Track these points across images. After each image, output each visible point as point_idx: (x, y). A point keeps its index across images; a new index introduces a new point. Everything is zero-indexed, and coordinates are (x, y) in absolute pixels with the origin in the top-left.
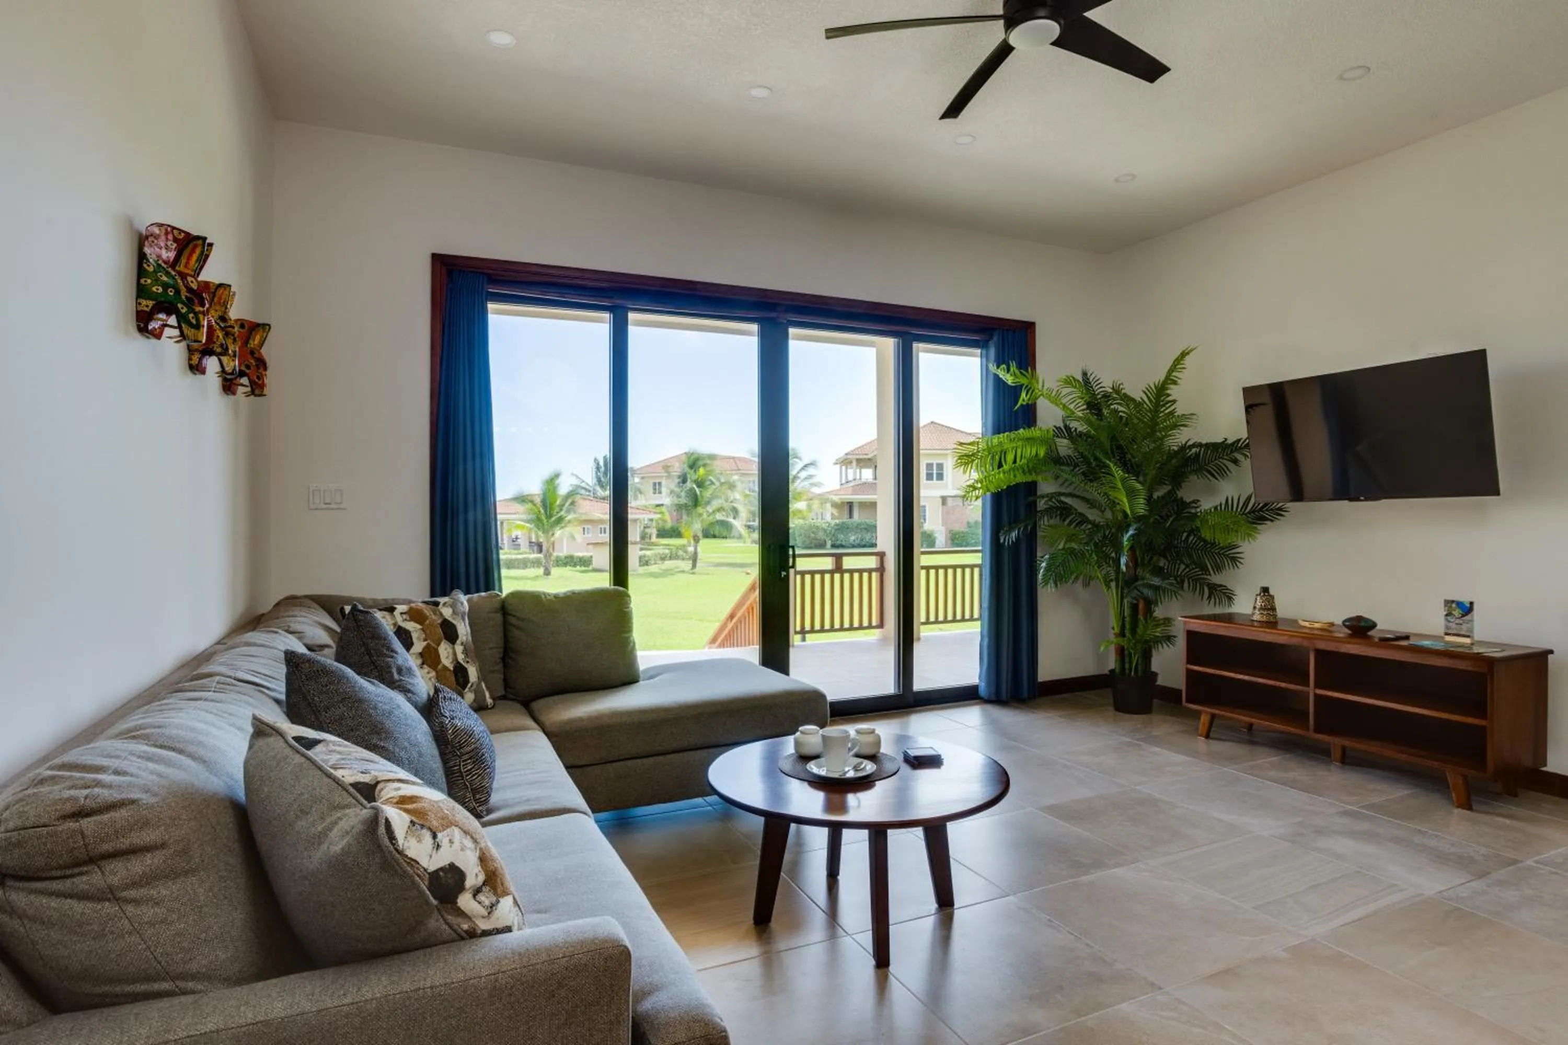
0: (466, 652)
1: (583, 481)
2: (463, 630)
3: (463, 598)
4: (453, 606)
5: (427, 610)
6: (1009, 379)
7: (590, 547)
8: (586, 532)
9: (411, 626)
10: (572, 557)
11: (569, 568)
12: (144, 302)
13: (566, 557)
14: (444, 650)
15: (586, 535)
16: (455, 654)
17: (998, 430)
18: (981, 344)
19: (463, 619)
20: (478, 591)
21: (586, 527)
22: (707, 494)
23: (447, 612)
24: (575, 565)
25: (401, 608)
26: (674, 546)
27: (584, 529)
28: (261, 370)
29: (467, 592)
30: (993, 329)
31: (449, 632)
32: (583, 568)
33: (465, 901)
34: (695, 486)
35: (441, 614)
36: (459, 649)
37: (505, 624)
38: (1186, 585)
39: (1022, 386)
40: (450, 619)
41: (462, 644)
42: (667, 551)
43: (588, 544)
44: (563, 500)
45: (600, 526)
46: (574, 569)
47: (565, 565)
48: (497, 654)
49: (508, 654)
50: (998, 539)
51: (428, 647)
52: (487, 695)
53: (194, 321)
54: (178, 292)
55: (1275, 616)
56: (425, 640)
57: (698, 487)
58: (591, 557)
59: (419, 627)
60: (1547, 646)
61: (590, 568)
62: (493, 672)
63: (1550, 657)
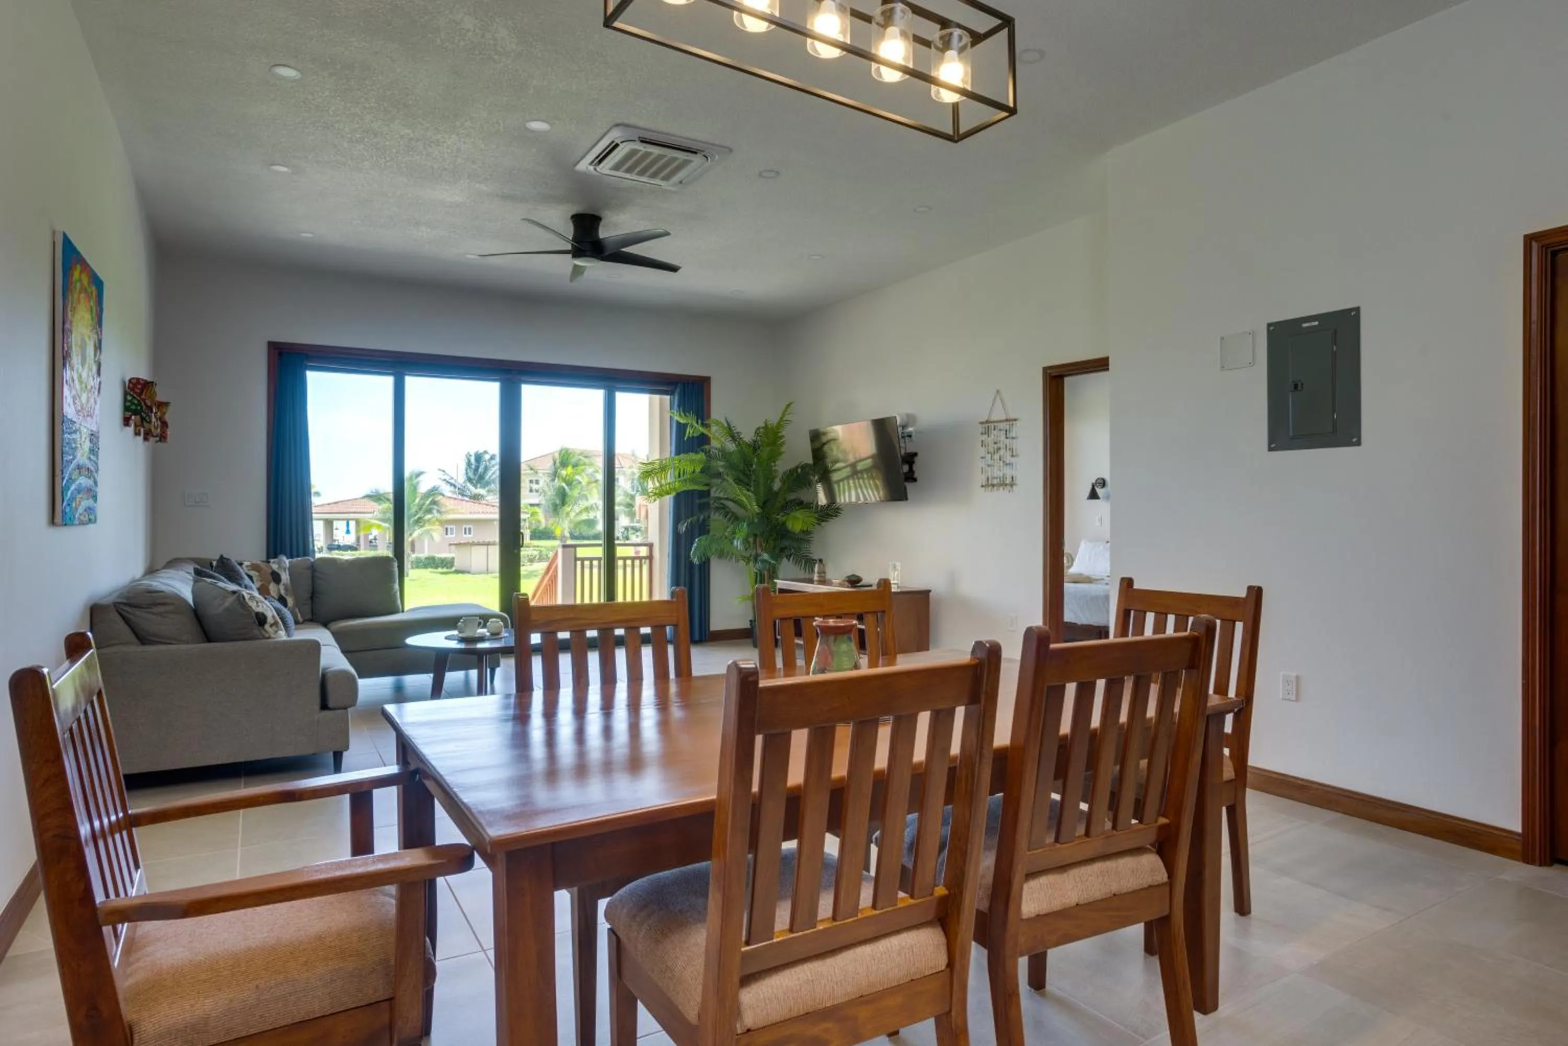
0: (286, 589)
1: (452, 478)
2: (285, 577)
3: (286, 561)
4: (279, 564)
5: (263, 566)
6: (682, 421)
7: (453, 547)
8: (449, 532)
9: (252, 573)
10: (433, 558)
11: (430, 570)
12: (127, 413)
13: (426, 558)
14: (272, 587)
15: (449, 536)
16: (279, 590)
17: (678, 452)
18: (670, 393)
19: (285, 570)
20: (298, 556)
21: (449, 527)
22: (576, 493)
23: (275, 567)
24: (436, 567)
25: (246, 563)
26: (545, 547)
27: (447, 529)
28: (165, 428)
29: (291, 556)
30: (678, 383)
31: (276, 578)
32: (445, 570)
33: (267, 627)
34: (564, 485)
35: (271, 568)
36: (282, 587)
37: (313, 577)
38: (792, 558)
39: (688, 423)
40: (277, 571)
41: (284, 584)
42: (536, 553)
43: (450, 545)
44: (422, 499)
45: (464, 526)
46: (435, 570)
47: (425, 566)
48: (307, 595)
49: (313, 595)
50: (677, 528)
51: (262, 585)
52: (299, 615)
53: (148, 420)
54: (142, 407)
55: (824, 577)
56: (261, 581)
57: (567, 485)
58: (453, 558)
59: (257, 574)
60: (928, 588)
61: (453, 569)
62: (305, 604)
63: (931, 594)
